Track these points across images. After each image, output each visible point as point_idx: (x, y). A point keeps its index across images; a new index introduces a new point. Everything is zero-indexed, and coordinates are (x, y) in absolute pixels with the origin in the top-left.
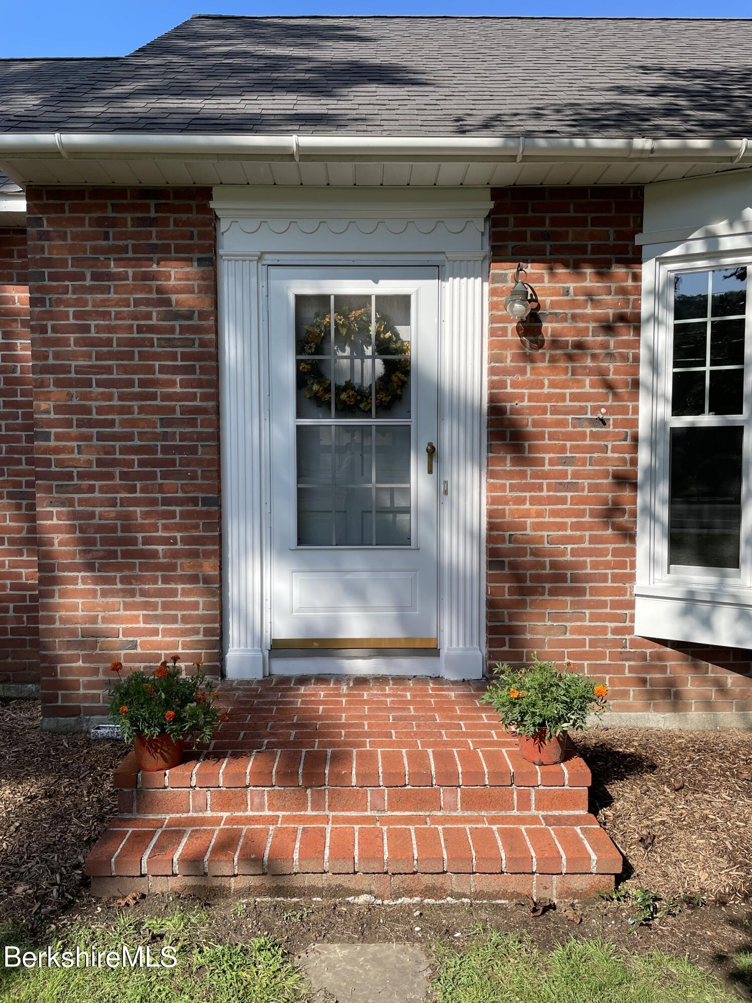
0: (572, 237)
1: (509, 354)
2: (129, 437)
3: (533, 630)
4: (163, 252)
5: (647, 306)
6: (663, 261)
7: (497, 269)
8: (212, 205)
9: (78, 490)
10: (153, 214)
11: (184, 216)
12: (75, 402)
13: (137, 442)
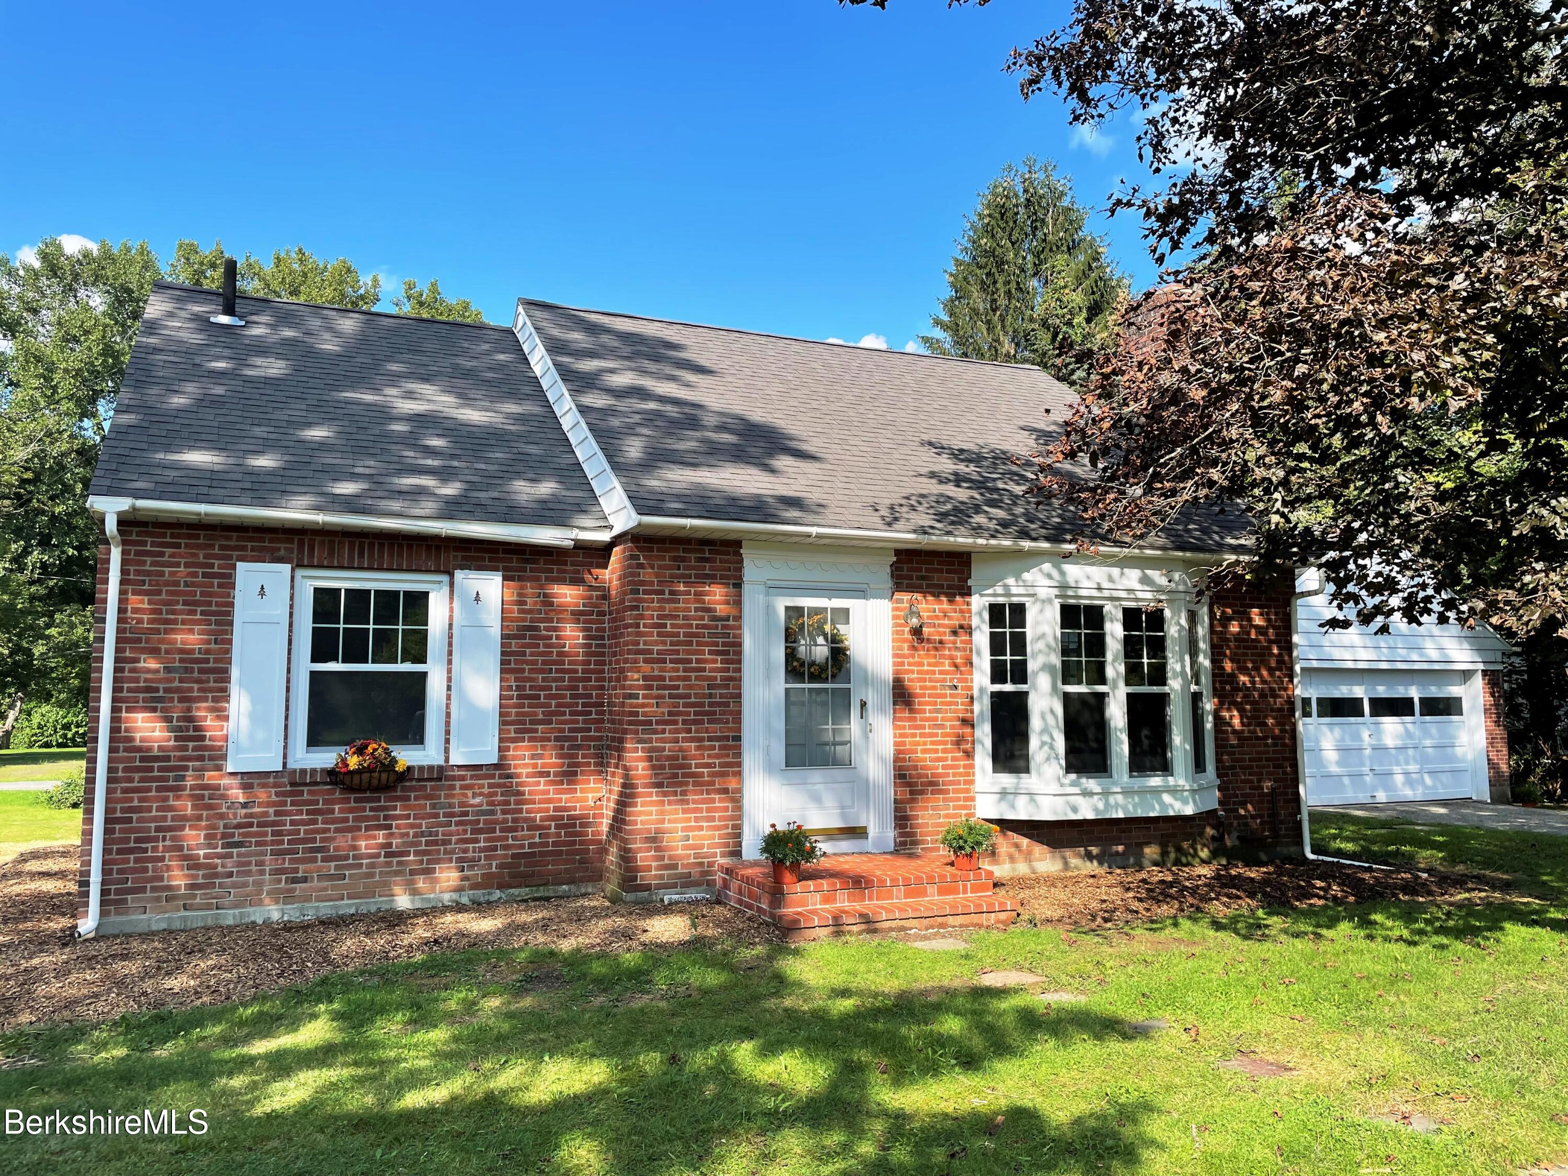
0: (936, 578)
1: (906, 646)
2: (688, 696)
3: (916, 817)
4: (711, 579)
5: (975, 622)
6: (982, 595)
7: (897, 596)
8: (742, 551)
9: (655, 732)
10: (707, 555)
11: (726, 557)
12: (656, 673)
13: (693, 700)
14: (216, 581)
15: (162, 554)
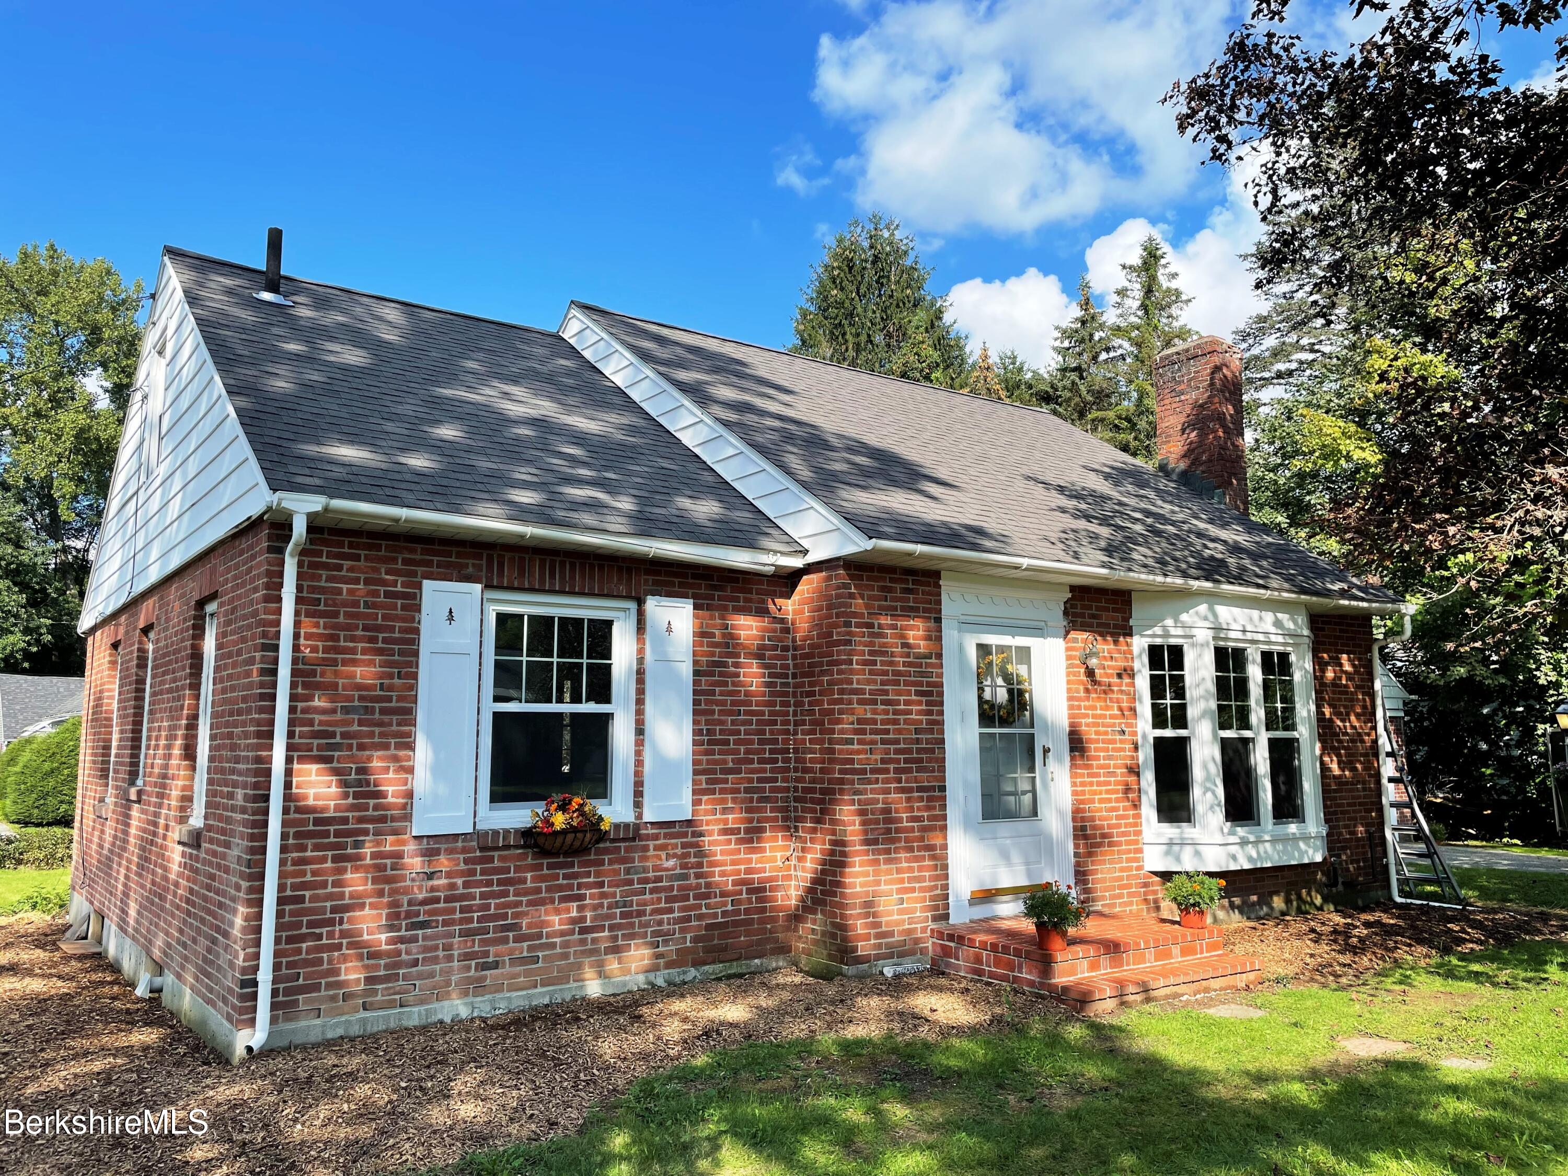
0: (1105, 617)
1: (1082, 688)
2: (897, 742)
3: (1095, 872)
4: (910, 612)
5: (1137, 665)
6: (1142, 636)
7: (1073, 635)
8: (941, 582)
9: (869, 782)
10: (911, 586)
11: (927, 589)
12: (869, 716)
13: (902, 746)
14: (399, 602)
15: (339, 568)
